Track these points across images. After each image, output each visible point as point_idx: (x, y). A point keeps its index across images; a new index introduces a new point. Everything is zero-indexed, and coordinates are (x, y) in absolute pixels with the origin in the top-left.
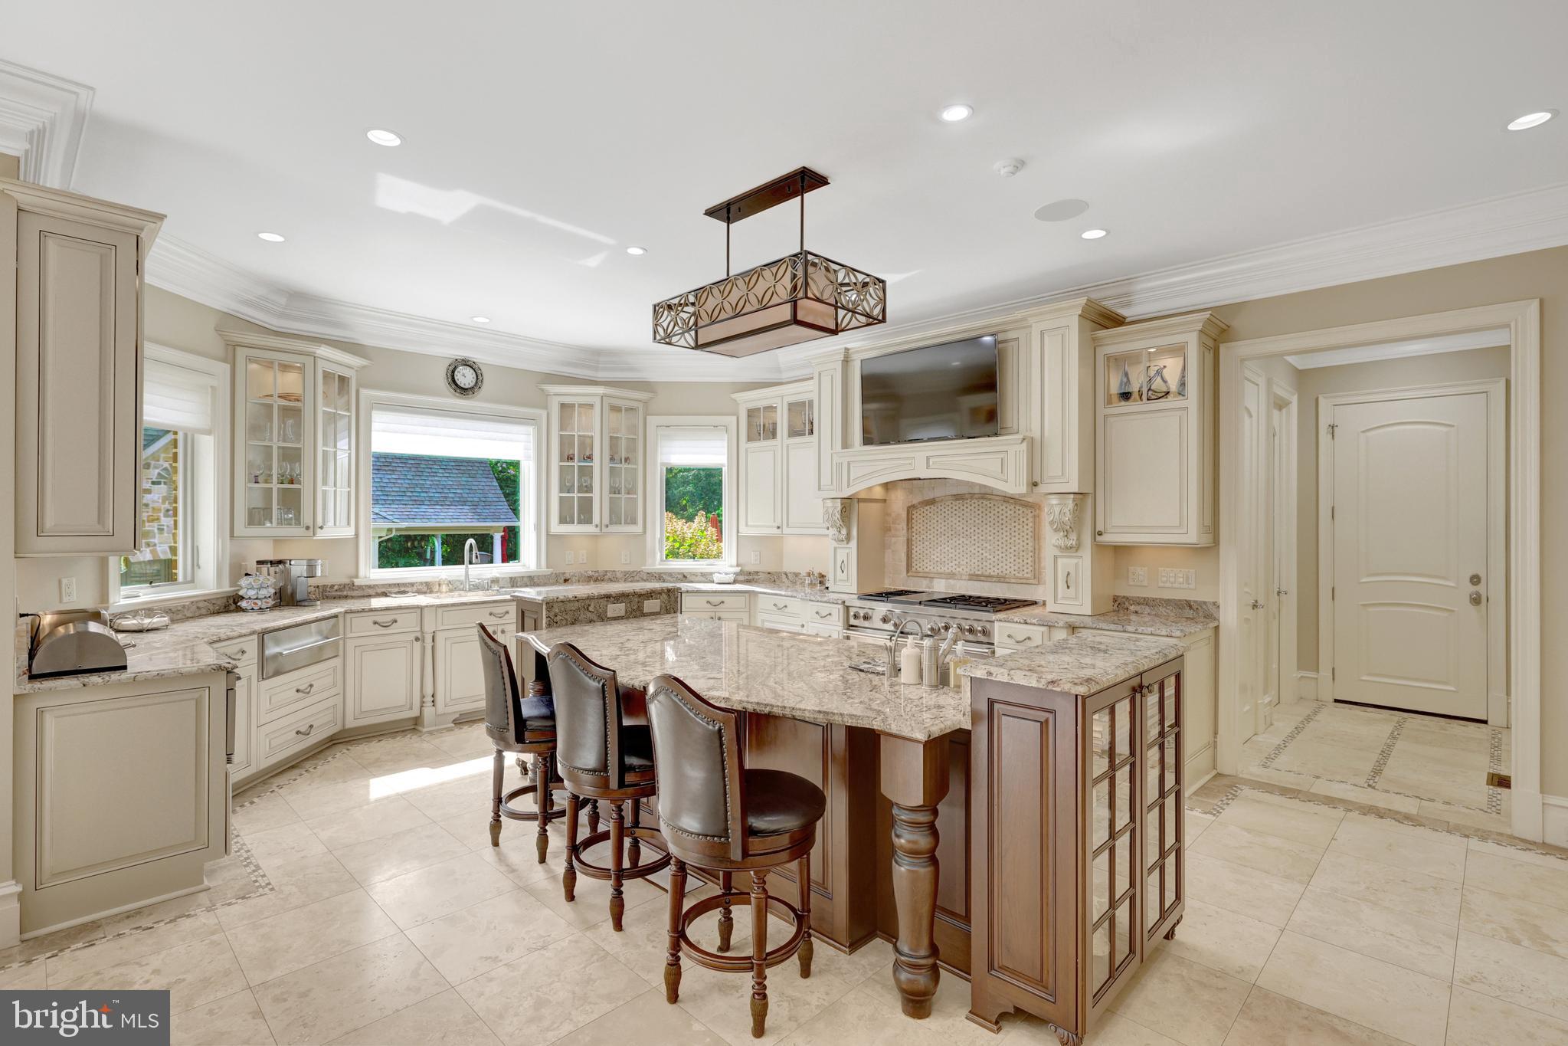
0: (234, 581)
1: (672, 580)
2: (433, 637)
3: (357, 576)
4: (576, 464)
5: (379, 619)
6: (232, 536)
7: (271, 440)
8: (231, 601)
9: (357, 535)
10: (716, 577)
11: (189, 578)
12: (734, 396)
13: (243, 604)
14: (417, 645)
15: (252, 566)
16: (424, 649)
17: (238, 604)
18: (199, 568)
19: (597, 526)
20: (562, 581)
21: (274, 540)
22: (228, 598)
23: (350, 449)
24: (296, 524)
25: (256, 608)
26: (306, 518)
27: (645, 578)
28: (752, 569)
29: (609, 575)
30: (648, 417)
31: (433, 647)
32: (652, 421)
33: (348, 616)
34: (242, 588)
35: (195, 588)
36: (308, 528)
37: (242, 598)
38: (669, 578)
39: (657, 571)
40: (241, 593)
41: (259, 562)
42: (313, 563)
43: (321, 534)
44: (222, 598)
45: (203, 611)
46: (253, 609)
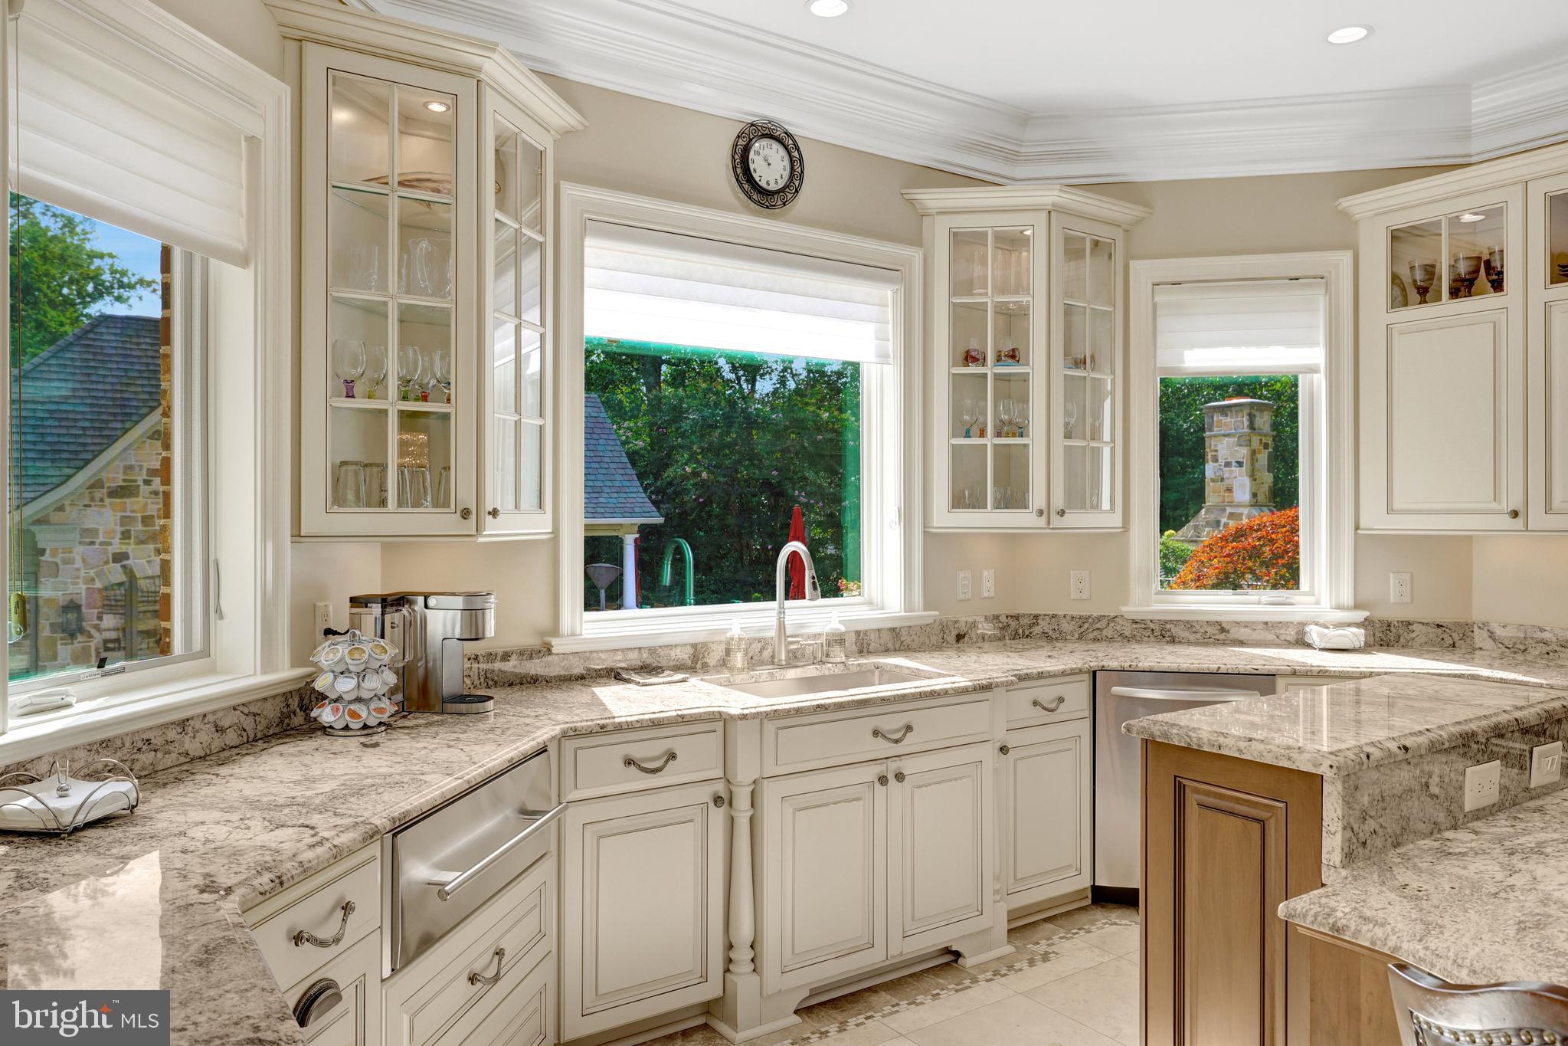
0: (302, 653)
1: (1192, 638)
2: (753, 793)
3: (555, 631)
4: (990, 369)
5: (637, 751)
6: (297, 535)
7: (383, 286)
8: (294, 703)
9: (556, 531)
10: (1314, 634)
11: (197, 645)
12: (1346, 203)
13: (326, 715)
14: (718, 815)
15: (339, 614)
16: (732, 822)
17: (313, 714)
18: (221, 617)
19: (1041, 513)
20: (952, 638)
21: (385, 547)
22: (286, 696)
23: (543, 324)
24: (436, 504)
25: (355, 725)
26: (462, 491)
27: (1127, 634)
28: (1395, 614)
29: (1044, 625)
30: (1132, 263)
31: (752, 819)
32: (1143, 272)
33: (569, 745)
34: (321, 671)
35: (212, 671)
36: (465, 514)
37: (322, 697)
38: (1186, 634)
39: (1155, 617)
40: (320, 685)
41: (355, 601)
42: (478, 603)
43: (494, 531)
44: (274, 697)
45: (231, 737)
46: (347, 728)
